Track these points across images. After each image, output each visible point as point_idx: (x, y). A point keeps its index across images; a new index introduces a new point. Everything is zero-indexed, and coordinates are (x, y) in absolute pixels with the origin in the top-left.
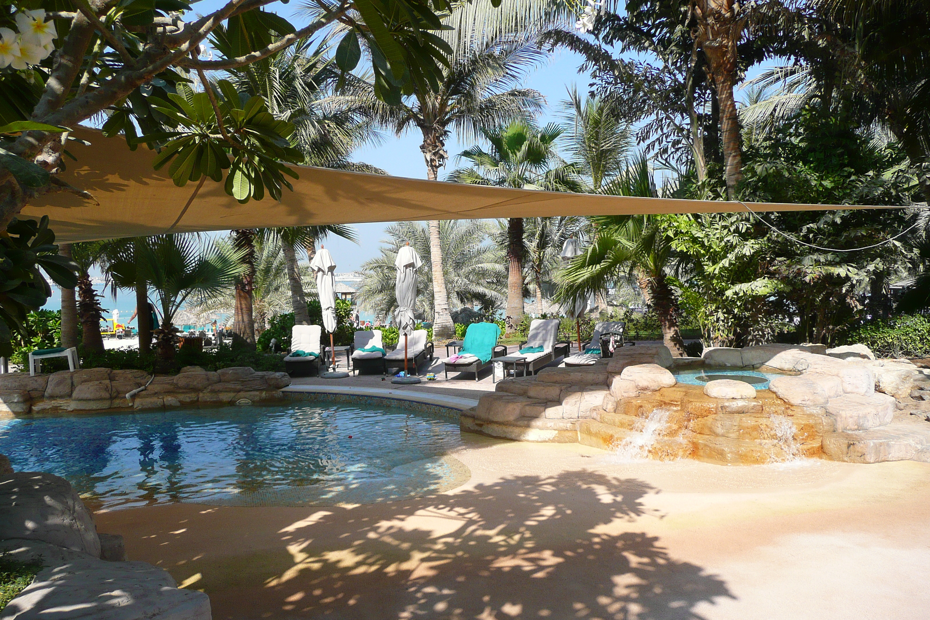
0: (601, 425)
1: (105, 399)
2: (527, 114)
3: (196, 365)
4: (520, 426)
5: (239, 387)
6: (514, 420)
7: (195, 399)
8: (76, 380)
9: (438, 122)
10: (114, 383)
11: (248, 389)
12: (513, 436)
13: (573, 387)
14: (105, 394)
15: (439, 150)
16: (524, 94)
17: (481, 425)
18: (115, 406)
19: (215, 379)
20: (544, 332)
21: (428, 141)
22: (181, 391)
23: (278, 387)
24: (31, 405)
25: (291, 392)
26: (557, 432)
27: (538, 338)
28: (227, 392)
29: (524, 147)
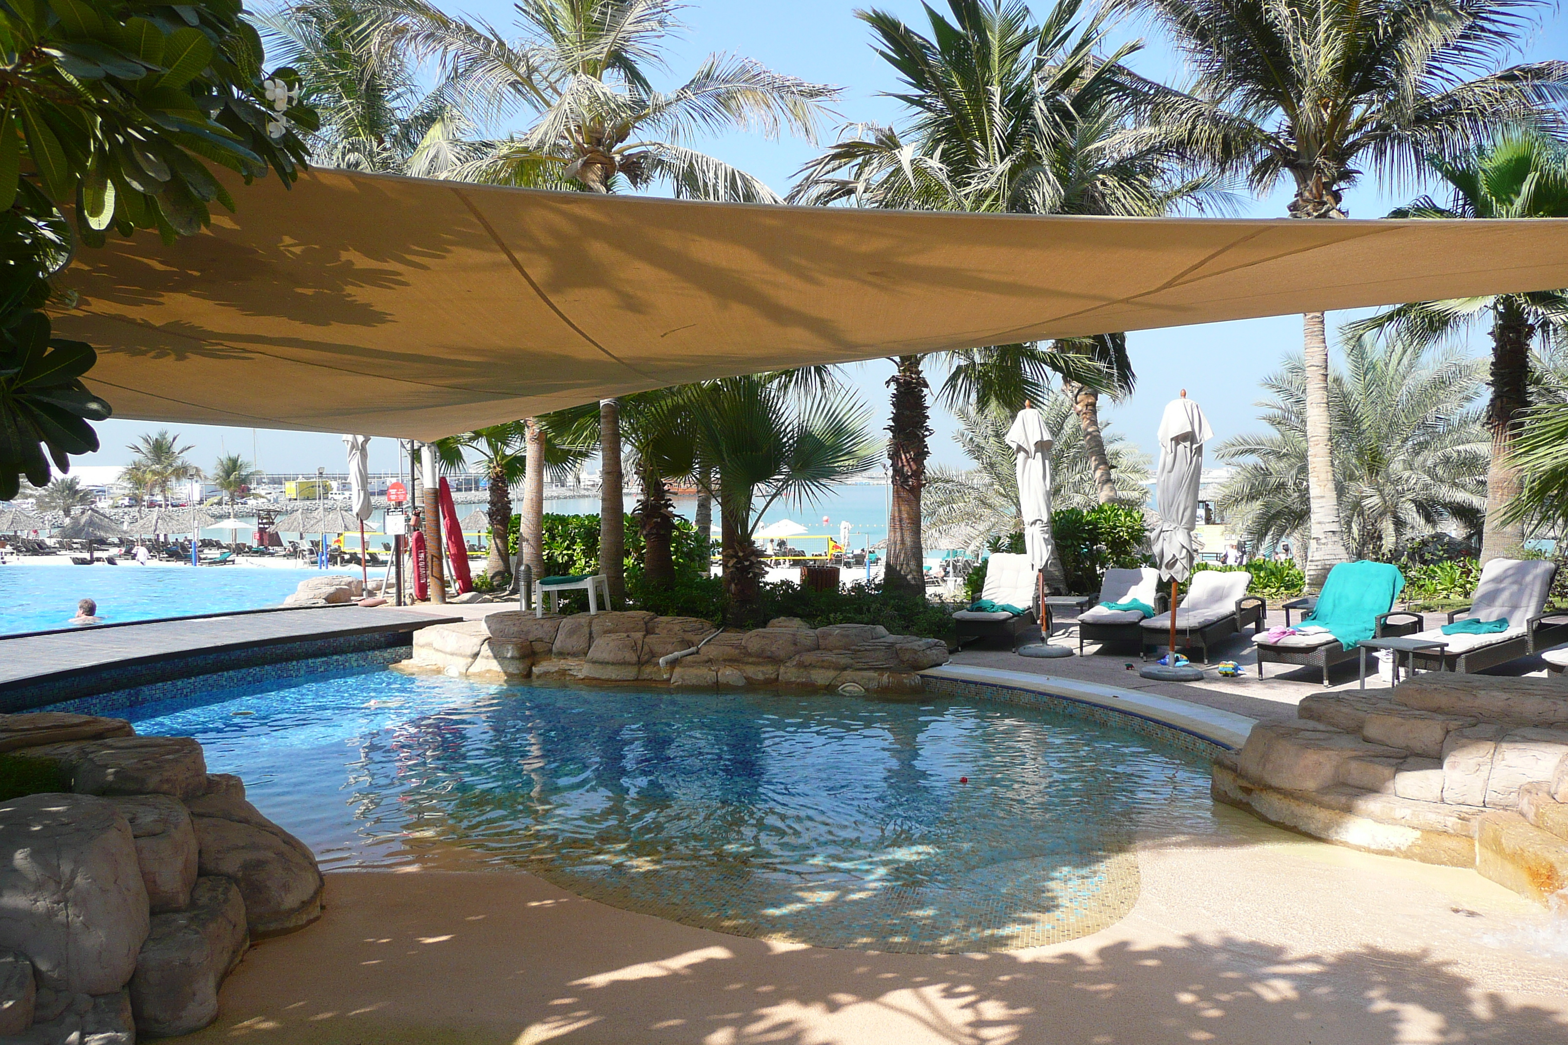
0: (1533, 833)
1: (629, 664)
2: (1548, 116)
3: (796, 615)
4: (1329, 807)
5: (844, 661)
6: (1318, 791)
7: (773, 676)
8: (595, 628)
9: (1325, 153)
10: (651, 639)
11: (860, 665)
12: (1312, 828)
13: (1481, 727)
14: (631, 657)
15: (1328, 211)
16: (1539, 73)
17: (1248, 791)
18: (645, 676)
19: (809, 643)
20: (1515, 587)
21: (1307, 194)
22: (751, 660)
23: (916, 667)
24: (533, 664)
25: (936, 678)
26: (1418, 834)
27: (1500, 601)
28: (823, 667)
29: (1527, 187)
